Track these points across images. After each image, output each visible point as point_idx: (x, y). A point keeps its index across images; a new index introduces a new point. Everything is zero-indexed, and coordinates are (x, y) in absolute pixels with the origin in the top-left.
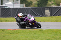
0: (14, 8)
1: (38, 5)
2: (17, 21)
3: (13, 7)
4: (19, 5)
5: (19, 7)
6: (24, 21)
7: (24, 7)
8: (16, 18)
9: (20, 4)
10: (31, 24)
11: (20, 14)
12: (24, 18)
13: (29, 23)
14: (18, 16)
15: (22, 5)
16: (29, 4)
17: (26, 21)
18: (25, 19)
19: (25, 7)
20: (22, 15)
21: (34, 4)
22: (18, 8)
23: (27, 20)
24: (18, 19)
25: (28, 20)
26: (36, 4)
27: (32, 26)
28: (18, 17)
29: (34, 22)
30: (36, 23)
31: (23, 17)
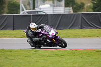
0: (54, 14)
1: (94, 9)
2: (28, 36)
3: (52, 13)
4: (63, 9)
5: (63, 13)
6: (39, 37)
7: (70, 12)
8: (26, 30)
9: (63, 7)
10: (49, 41)
11: (33, 25)
12: (39, 31)
13: (46, 39)
14: (29, 28)
15: (67, 9)
16: (79, 8)
17: (42, 36)
18: (40, 33)
19: (72, 12)
20: (36, 26)
21: (87, 7)
22: (61, 14)
23: (43, 34)
24: (30, 33)
25: (46, 35)
26: (90, 7)
27: (52, 45)
28: (30, 30)
29: (55, 37)
30: (58, 39)
31: (38, 29)
